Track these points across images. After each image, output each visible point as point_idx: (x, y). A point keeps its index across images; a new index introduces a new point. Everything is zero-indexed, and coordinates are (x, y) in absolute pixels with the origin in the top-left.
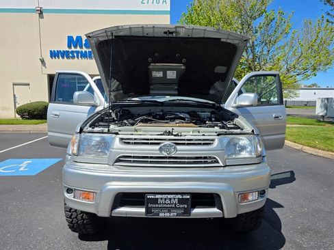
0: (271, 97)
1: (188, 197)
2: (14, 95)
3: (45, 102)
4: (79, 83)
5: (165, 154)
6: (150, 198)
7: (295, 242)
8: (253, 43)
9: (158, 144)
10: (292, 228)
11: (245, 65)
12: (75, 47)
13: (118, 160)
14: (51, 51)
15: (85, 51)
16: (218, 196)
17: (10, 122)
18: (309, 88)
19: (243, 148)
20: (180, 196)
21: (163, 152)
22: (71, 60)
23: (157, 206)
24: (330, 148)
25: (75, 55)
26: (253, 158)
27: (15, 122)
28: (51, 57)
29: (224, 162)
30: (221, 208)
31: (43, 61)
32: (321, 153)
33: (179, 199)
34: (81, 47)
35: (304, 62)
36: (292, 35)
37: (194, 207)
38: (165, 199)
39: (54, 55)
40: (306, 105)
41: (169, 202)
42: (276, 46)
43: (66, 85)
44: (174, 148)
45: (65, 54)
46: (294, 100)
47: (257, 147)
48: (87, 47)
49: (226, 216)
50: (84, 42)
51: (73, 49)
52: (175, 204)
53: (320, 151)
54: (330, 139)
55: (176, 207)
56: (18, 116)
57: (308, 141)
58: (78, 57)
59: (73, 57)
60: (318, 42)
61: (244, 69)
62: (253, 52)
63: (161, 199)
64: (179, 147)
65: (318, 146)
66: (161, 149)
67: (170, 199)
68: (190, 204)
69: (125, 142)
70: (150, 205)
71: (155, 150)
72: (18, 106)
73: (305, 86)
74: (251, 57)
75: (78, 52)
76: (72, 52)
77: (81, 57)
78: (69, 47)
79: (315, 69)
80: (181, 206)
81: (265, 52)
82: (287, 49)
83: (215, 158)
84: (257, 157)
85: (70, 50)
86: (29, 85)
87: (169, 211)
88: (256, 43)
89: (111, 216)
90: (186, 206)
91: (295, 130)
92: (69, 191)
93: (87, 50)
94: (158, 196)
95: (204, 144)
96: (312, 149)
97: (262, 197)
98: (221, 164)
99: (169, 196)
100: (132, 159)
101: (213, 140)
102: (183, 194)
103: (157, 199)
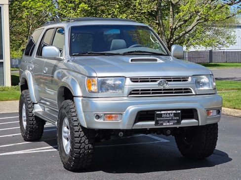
1: (180, 112)
6: (158, 114)
13: (131, 93)
16: (196, 111)
20: (174, 112)
21: (160, 86)
23: (161, 119)
29: (195, 92)
30: (198, 119)
38: (166, 114)
41: (168, 116)
44: (167, 83)
47: (213, 83)
52: (172, 117)
55: (172, 119)
63: (164, 114)
66: (159, 84)
67: (169, 114)
68: (180, 117)
70: (157, 119)
80: (176, 118)
83: (190, 89)
84: (214, 89)
87: (169, 122)
90: (178, 118)
94: (162, 112)
95: (183, 81)
98: (194, 93)
99: (169, 112)
100: (140, 92)
101: (188, 78)
102: (176, 110)
103: (162, 114)
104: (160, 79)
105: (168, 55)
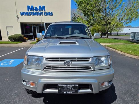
0: (112, 31)
1: (77, 85)
2: (7, 32)
3: (20, 34)
4: (33, 26)
5: (67, 66)
6: (60, 86)
7: (122, 98)
8: (106, 8)
9: (64, 61)
10: (120, 91)
11: (102, 18)
12: (31, 11)
13: (45, 68)
14: (21, 12)
15: (35, 12)
16: (91, 85)
17: (6, 43)
18: (127, 27)
19: (102, 62)
20: (73, 85)
21: (66, 65)
22: (29, 16)
23: (63, 89)
24: (136, 54)
25: (31, 14)
26: (107, 66)
27: (8, 42)
28: (21, 15)
29: (94, 68)
31: (18, 17)
32: (132, 56)
33: (73, 86)
34: (33, 11)
35: (127, 17)
36: (122, 5)
37: (80, 89)
38: (67, 86)
39: (22, 14)
40: (126, 35)
41: (68, 88)
42: (115, 10)
43: (28, 27)
44: (71, 63)
45: (27, 14)
46: (121, 32)
47: (109, 61)
48: (36, 11)
49: (94, 93)
50: (34, 8)
51: (30, 11)
52: (71, 88)
53: (132, 55)
54: (136, 50)
55: (71, 90)
56: (9, 40)
57: (127, 51)
58: (32, 15)
59: (30, 15)
60: (133, 8)
61: (101, 19)
62: (105, 12)
63: (65, 86)
64: (73, 62)
65: (131, 53)
66: (65, 64)
67: (69, 86)
68: (78, 88)
69: (48, 60)
70: (60, 89)
71: (62, 64)
72: (9, 36)
73: (126, 27)
74: (104, 14)
75: (32, 13)
76: (30, 13)
77: (34, 15)
78: (28, 10)
79: (131, 20)
80: (74, 89)
81: (111, 13)
82: (120, 11)
83: (90, 67)
84: (109, 66)
85: (29, 12)
86: (13, 27)
87: (69, 91)
88: (107, 8)
89: (43, 93)
90: (76, 89)
91: (122, 46)
92: (24, 81)
93: (36, 12)
95: (85, 61)
96: (129, 55)
97: (110, 83)
98: (92, 69)
99: (69, 85)
100: (51, 68)
101: (89, 59)
102: (74, 84)
103: (63, 86)
104: (67, 59)
105: (91, 38)
